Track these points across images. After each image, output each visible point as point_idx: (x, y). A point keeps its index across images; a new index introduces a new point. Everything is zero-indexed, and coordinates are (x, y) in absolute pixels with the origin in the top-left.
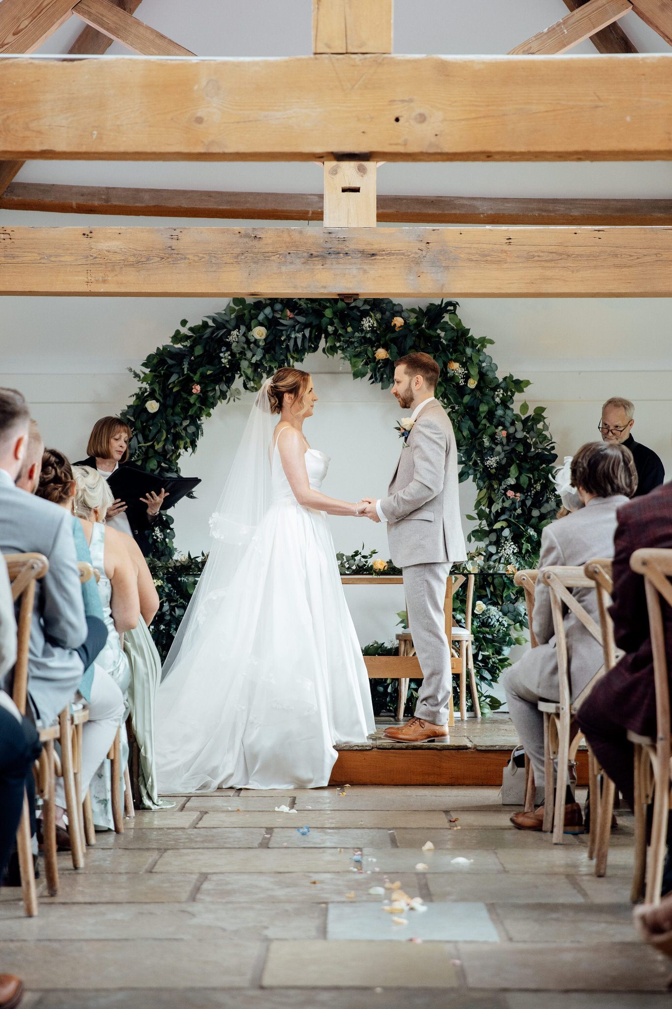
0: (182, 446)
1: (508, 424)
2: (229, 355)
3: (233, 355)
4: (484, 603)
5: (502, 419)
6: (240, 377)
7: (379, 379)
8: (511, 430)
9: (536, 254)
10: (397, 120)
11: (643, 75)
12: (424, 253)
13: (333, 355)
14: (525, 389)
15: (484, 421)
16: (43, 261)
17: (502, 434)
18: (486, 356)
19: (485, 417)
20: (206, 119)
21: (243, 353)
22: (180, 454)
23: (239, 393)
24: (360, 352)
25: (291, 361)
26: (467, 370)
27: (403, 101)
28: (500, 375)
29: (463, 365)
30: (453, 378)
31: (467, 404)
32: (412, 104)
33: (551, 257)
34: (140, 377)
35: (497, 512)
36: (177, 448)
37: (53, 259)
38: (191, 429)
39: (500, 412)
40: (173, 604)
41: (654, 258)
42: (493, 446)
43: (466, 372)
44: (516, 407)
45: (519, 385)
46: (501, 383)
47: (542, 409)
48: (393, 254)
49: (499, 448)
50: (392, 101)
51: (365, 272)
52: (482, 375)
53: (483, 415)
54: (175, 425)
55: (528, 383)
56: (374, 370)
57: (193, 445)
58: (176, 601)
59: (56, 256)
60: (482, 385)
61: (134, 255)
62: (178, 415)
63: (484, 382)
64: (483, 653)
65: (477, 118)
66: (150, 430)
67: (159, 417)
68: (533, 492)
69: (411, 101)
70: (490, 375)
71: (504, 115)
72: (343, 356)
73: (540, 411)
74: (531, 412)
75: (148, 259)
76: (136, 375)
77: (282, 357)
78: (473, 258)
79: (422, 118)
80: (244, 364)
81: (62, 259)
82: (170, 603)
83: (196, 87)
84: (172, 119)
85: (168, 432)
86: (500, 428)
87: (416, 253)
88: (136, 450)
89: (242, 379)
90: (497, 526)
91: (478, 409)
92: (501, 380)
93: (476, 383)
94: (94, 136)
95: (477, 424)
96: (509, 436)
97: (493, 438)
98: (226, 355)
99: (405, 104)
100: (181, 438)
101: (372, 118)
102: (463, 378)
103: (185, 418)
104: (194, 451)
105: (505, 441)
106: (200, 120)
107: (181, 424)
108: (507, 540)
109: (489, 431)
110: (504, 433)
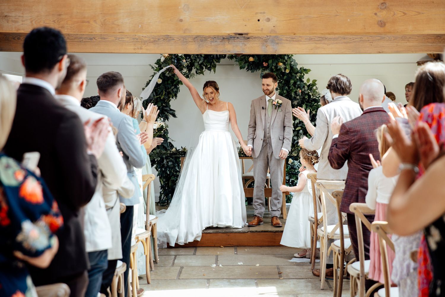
0: (171, 97)
1: (302, 88)
2: (190, 60)
3: (191, 60)
4: (292, 159)
5: (300, 86)
6: (194, 68)
7: (250, 69)
8: (303, 90)
9: (313, 38)
10: (259, 20)
11: (354, 3)
12: (269, 37)
13: (232, 59)
14: (308, 73)
15: (292, 86)
16: (116, 40)
17: (299, 91)
18: (293, 60)
19: (292, 85)
20: (184, 20)
21: (195, 60)
22: (170, 100)
23: (194, 75)
24: (243, 59)
25: (215, 62)
26: (286, 66)
27: (261, 13)
28: (298, 67)
29: (284, 64)
30: (280, 69)
31: (285, 79)
32: (264, 14)
33: (319, 39)
34: (154, 68)
35: (297, 123)
36: (169, 97)
37: (120, 39)
38: (175, 90)
39: (298, 83)
40: (168, 160)
41: (360, 39)
42: (296, 96)
43: (285, 67)
44: (305, 80)
45: (307, 71)
46: (299, 70)
47: (316, 81)
48: (256, 38)
49: (298, 97)
50: (257, 13)
51: (245, 45)
52: (292, 68)
53: (292, 84)
54: (169, 88)
55: (310, 70)
56: (248, 66)
57: (176, 96)
58: (169, 159)
59: (122, 38)
60: (291, 71)
61: (153, 38)
62: (169, 84)
63: (292, 70)
64: (292, 179)
65: (290, 20)
66: (158, 91)
67: (162, 85)
68: (312, 114)
69: (264, 13)
70: (294, 67)
71: (300, 19)
72: (236, 60)
73: (314, 81)
74: (311, 82)
75: (159, 40)
76: (153, 68)
77: (211, 61)
78: (288, 39)
79: (268, 20)
80: (196, 64)
81: (124, 39)
82: (166, 160)
83: (180, 8)
84: (170, 20)
85: (165, 91)
86: (299, 89)
87: (266, 38)
88: (153, 98)
89: (195, 69)
90: (297, 129)
91: (290, 82)
92: (299, 69)
93: (289, 71)
94: (140, 27)
95: (289, 87)
96: (302, 92)
97: (296, 92)
98: (189, 60)
99: (262, 14)
100: (171, 94)
101: (249, 20)
102: (284, 69)
103: (173, 86)
104: (176, 98)
105: (300, 94)
106: (181, 20)
107: (171, 88)
108: (301, 135)
109: (294, 91)
110: (300, 91)
